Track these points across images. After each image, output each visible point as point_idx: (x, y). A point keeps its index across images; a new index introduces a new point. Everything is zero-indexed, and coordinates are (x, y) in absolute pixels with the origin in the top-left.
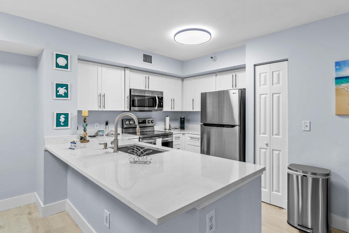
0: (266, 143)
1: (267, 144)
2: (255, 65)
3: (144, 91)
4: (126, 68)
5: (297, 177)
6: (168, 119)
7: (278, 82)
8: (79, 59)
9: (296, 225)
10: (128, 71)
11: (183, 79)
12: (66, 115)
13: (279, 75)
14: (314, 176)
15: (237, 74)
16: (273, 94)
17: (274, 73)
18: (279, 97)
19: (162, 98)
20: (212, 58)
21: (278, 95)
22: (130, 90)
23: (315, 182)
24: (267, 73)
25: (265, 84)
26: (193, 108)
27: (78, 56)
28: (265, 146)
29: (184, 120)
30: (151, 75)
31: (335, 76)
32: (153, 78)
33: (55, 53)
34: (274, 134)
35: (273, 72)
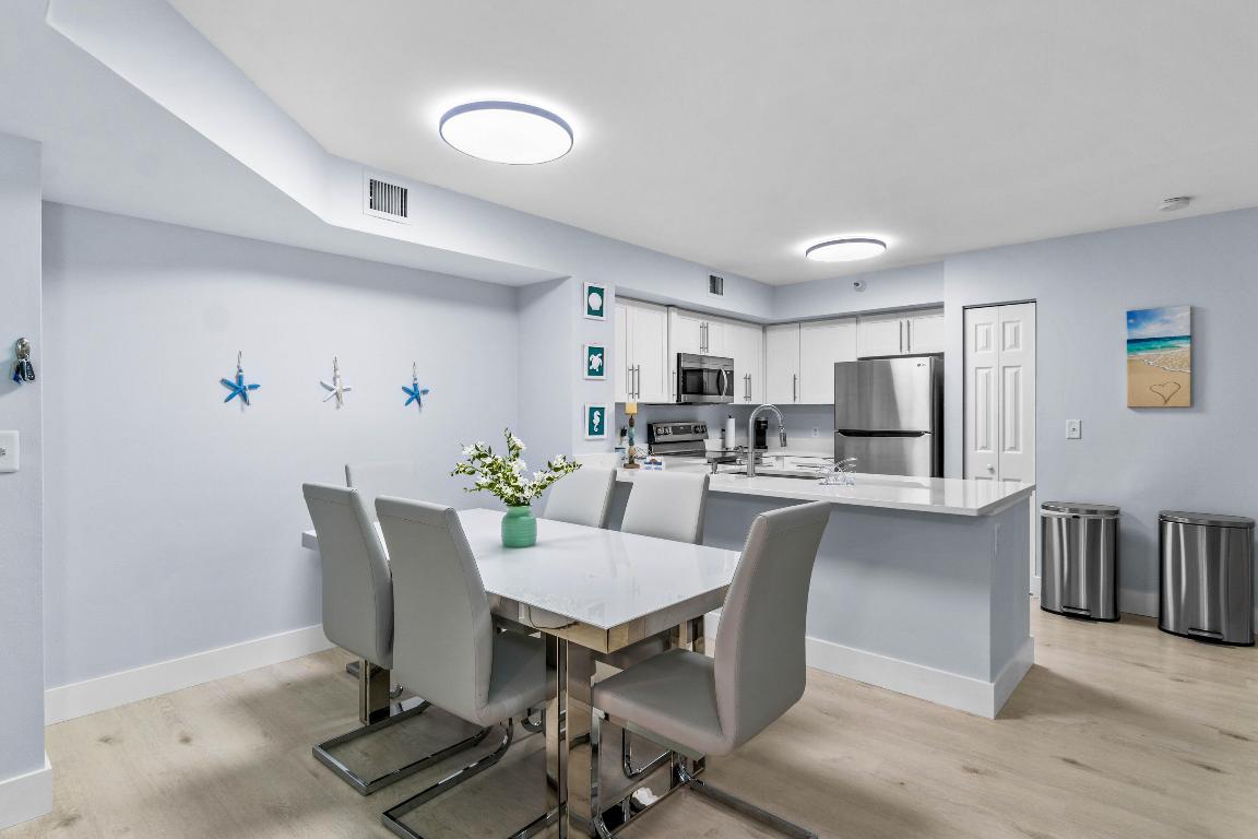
0: (989, 466)
1: (992, 470)
2: (964, 308)
3: (701, 358)
4: (668, 306)
5: (1060, 520)
6: (731, 423)
7: (1016, 344)
8: (616, 296)
9: (1058, 609)
10: (674, 315)
11: (765, 326)
12: (602, 410)
13: (1016, 330)
14: (1092, 516)
15: (910, 320)
16: (1004, 368)
17: (1008, 327)
18: (1016, 374)
19: (732, 372)
20: (857, 284)
21: (1015, 369)
22: (679, 355)
23: (1094, 526)
24: (992, 326)
25: (987, 346)
26: (795, 398)
27: (616, 287)
28: (988, 474)
29: (766, 427)
30: (711, 320)
31: (1127, 337)
32: (715, 328)
33: (587, 285)
34: (1007, 447)
35: (1004, 324)
